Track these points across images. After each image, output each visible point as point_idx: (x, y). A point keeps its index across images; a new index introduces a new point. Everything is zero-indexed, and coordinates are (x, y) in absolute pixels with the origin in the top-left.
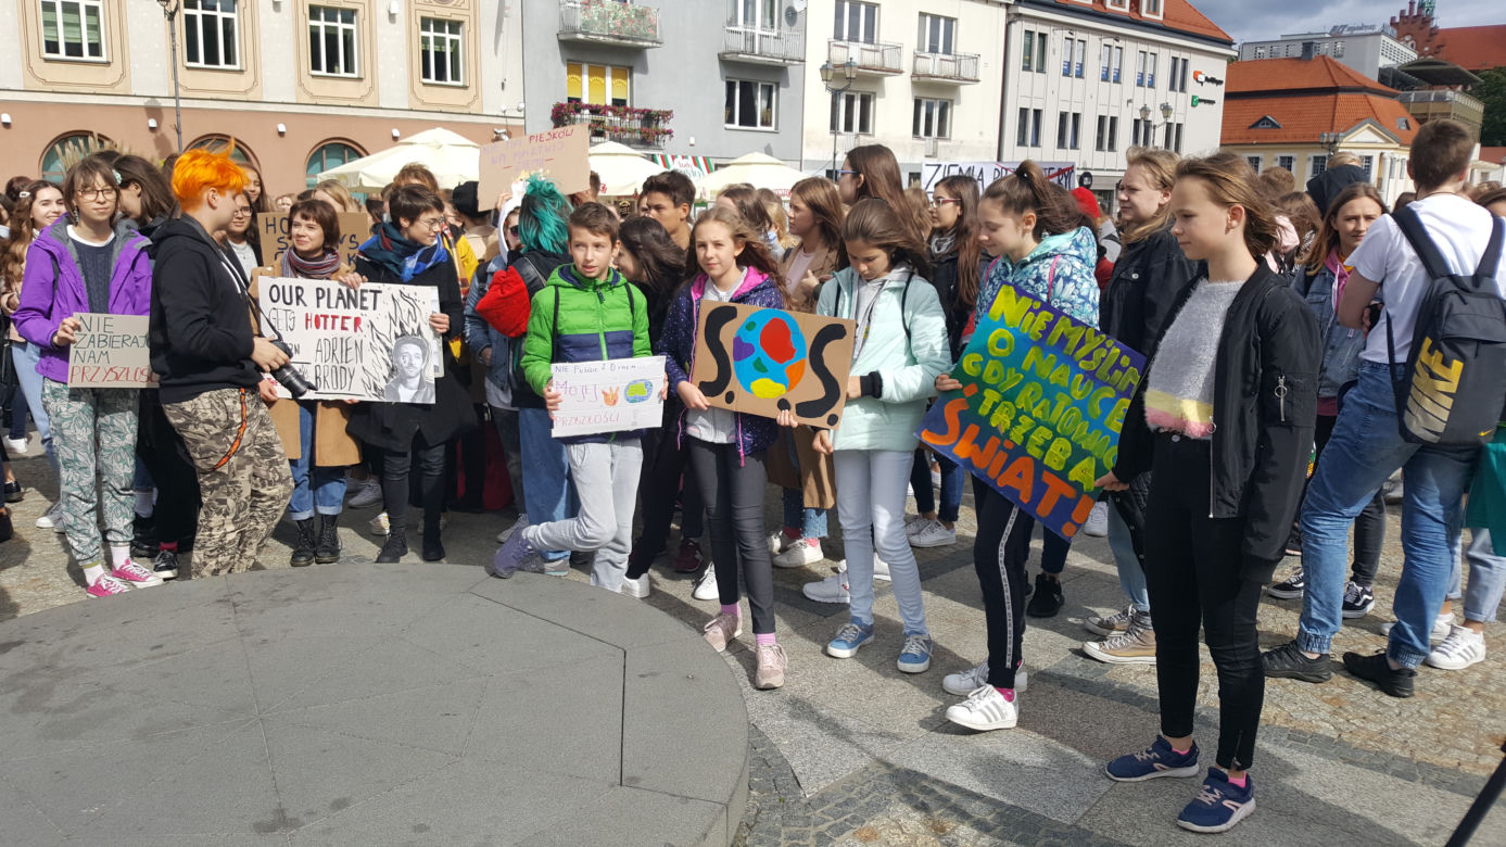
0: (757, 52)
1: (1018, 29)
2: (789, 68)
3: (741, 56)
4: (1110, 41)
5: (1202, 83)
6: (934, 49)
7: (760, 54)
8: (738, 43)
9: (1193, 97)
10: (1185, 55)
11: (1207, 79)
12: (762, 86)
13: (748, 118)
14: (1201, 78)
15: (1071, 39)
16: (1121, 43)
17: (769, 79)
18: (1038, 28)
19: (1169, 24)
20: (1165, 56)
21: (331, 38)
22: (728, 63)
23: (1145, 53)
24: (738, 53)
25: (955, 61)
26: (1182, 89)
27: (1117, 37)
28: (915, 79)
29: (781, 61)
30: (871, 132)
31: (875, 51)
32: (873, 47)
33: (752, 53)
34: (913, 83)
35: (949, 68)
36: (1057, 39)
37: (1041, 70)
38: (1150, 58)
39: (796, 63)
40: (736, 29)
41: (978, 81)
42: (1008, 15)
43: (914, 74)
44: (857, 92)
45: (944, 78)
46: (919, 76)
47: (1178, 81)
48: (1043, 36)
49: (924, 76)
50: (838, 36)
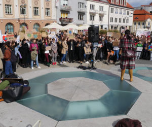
4: (121, 9)
6: (101, 10)
9: (130, 16)
13: (81, 19)
14: (131, 13)
17: (83, 14)
20: (127, 11)
21: (36, 10)
29: (85, 12)
35: (102, 13)
36: (115, 9)
37: (113, 13)
42: (109, 6)
44: (93, 16)
46: (99, 14)
47: (128, 14)
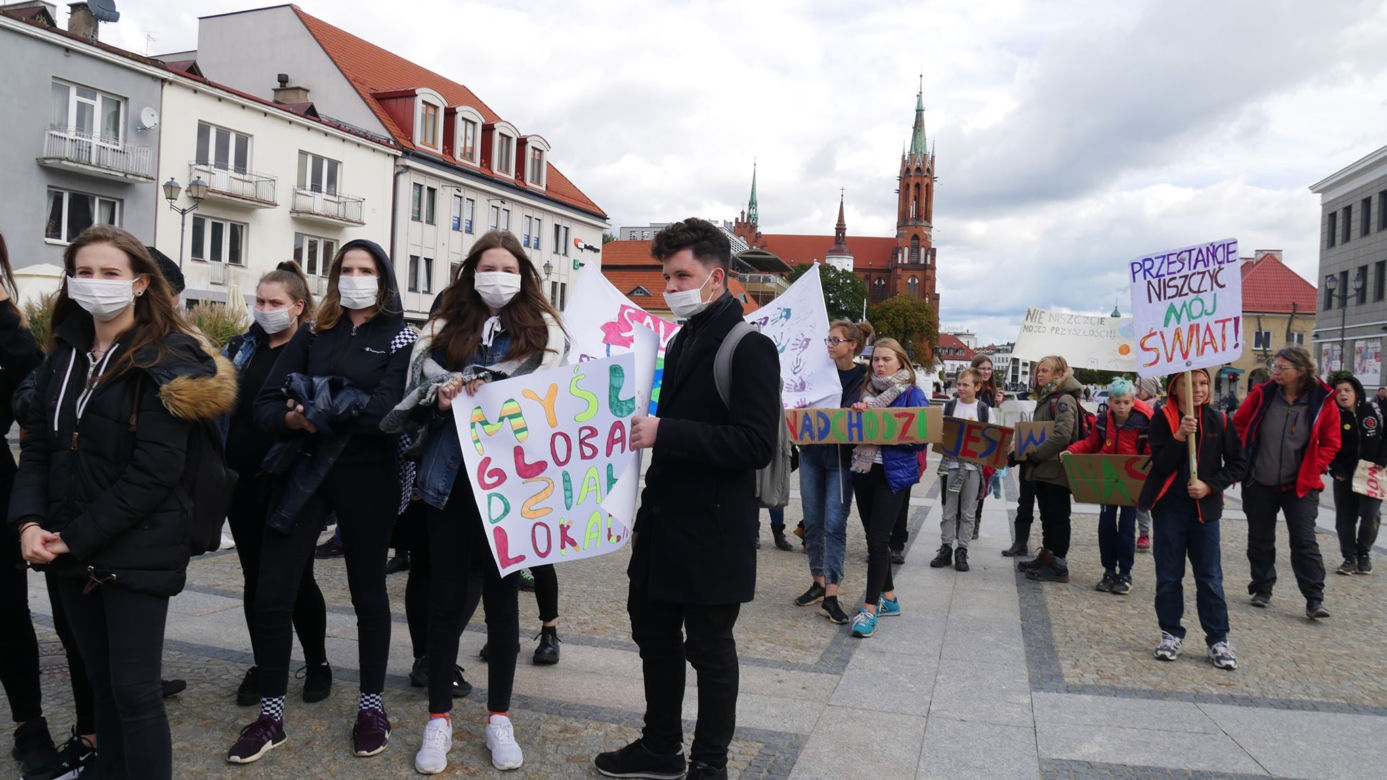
0: (94, 161)
1: (406, 182)
2: (138, 185)
3: (65, 162)
4: (497, 203)
5: (582, 250)
6: (316, 187)
7: (98, 166)
8: (68, 151)
9: (575, 261)
10: (566, 223)
11: (586, 247)
12: (101, 202)
14: (581, 245)
15: (461, 197)
16: (507, 206)
17: (111, 194)
18: (428, 183)
19: (550, 195)
20: (549, 222)
22: (50, 171)
23: (530, 217)
24: (61, 159)
25: (339, 203)
26: (565, 254)
27: (503, 200)
28: (295, 215)
29: (122, 175)
30: (243, 263)
31: (243, 181)
32: (241, 176)
33: (89, 164)
34: (293, 218)
35: (333, 209)
36: (446, 199)
37: (431, 221)
38: (535, 223)
39: (141, 179)
40: (63, 135)
41: (363, 224)
42: (396, 166)
43: (293, 211)
44: (226, 220)
45: (326, 216)
46: (297, 212)
47: (561, 246)
48: (432, 191)
49: (303, 212)
50: (202, 158)
